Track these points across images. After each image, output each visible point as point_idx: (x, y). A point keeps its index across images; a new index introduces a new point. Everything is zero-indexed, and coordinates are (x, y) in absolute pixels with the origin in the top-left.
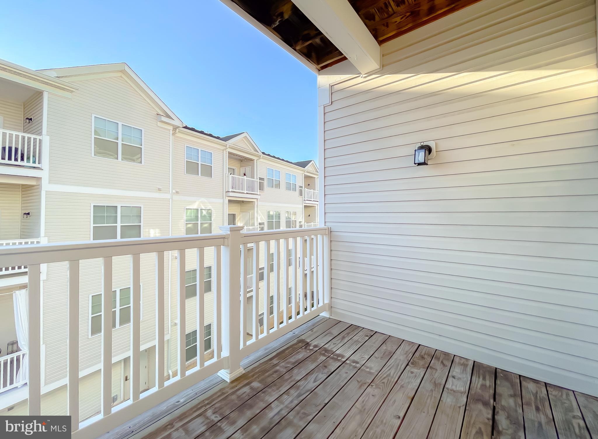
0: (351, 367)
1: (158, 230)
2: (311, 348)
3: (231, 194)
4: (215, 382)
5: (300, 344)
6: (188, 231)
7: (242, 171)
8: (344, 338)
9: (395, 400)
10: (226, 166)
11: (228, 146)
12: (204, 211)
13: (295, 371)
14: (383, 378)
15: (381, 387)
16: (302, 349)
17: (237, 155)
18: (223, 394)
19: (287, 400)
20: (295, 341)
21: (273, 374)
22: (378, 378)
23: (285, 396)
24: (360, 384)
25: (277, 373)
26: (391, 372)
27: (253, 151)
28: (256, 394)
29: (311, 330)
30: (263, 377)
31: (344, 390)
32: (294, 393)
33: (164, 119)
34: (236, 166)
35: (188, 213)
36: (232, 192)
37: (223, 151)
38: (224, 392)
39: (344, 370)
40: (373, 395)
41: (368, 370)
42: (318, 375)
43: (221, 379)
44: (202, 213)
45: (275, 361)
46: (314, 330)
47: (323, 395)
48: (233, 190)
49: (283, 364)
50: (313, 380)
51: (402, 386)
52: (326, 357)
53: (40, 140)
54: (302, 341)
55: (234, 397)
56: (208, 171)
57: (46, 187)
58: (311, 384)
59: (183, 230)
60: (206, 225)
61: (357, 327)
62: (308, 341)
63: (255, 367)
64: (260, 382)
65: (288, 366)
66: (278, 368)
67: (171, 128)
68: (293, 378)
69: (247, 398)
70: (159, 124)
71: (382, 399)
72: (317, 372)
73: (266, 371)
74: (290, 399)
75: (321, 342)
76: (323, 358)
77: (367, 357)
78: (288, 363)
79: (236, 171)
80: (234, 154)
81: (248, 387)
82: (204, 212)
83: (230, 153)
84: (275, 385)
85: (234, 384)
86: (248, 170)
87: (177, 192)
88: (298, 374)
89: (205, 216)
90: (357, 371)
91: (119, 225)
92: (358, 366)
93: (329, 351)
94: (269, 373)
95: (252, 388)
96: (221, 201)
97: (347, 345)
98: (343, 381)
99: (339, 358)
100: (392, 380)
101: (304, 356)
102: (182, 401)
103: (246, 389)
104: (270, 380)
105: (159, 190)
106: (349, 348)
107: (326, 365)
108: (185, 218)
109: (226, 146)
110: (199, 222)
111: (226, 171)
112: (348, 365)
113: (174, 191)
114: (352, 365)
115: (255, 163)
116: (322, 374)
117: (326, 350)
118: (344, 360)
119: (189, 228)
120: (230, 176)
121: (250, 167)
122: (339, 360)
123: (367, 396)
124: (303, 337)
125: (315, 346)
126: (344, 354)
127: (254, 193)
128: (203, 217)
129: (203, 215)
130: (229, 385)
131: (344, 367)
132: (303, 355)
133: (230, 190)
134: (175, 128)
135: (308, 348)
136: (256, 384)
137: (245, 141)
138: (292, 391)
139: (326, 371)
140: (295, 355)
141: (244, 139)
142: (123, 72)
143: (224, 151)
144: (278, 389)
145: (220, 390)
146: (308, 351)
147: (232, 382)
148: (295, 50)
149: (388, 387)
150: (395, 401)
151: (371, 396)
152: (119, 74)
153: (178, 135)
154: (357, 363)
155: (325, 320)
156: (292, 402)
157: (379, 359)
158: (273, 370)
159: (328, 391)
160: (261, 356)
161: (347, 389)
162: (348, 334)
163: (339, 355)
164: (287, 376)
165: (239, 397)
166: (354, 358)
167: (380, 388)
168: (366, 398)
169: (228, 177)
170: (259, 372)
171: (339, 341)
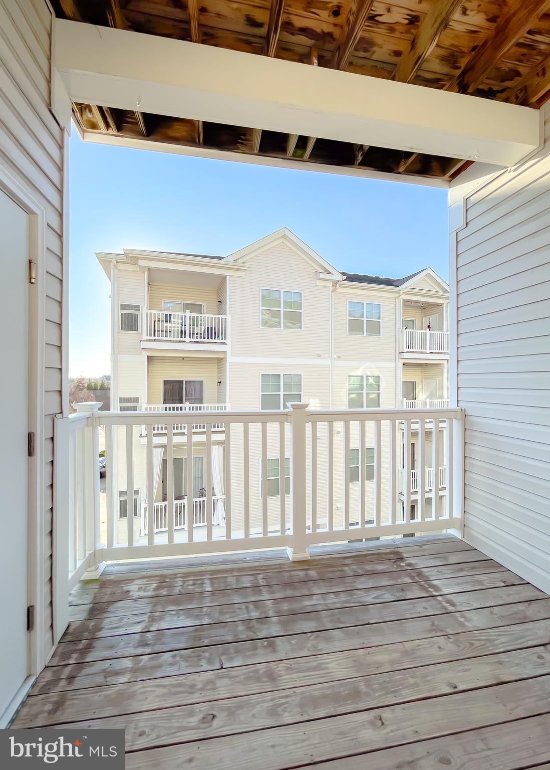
0: (439, 606)
1: (317, 400)
2: (402, 564)
3: (406, 355)
4: (280, 556)
5: (392, 555)
6: (352, 403)
7: (426, 321)
8: (462, 570)
9: (470, 669)
10: (400, 318)
11: (402, 292)
12: (370, 378)
13: (363, 579)
14: (476, 638)
15: (461, 645)
16: (390, 561)
17: (415, 302)
18: (281, 568)
19: (332, 599)
20: (388, 551)
21: (336, 572)
22: (468, 636)
23: (332, 596)
24: (435, 628)
25: (341, 573)
26: (499, 639)
27: (441, 293)
28: (306, 581)
29: (421, 546)
30: (324, 570)
31: (404, 623)
32: (343, 598)
33: (322, 276)
34: (415, 316)
35: (352, 381)
36: (408, 352)
37: (395, 299)
38: (282, 566)
39: (425, 604)
40: (440, 648)
41: (462, 620)
42: (385, 594)
43: (286, 555)
44: (367, 380)
45: (347, 561)
46: (424, 547)
47: (373, 615)
48: (409, 350)
49: (355, 567)
50: (375, 595)
51: (500, 663)
52: (413, 580)
53: (225, 319)
54: (398, 553)
55: (287, 574)
56: (375, 328)
57: (230, 359)
58: (369, 598)
59: (346, 401)
60: (372, 396)
61: (499, 565)
62: (405, 556)
63: (324, 559)
64: (318, 573)
65: (359, 571)
66: (346, 568)
67: (331, 284)
68: (354, 584)
69: (296, 580)
70: (318, 283)
71: (451, 658)
72: (386, 591)
73: (332, 566)
74: (336, 600)
75: (419, 563)
76: (408, 580)
77: (476, 606)
78: (361, 569)
79: (417, 323)
80: (412, 302)
81: (304, 572)
82: (371, 380)
83: (404, 301)
84: (330, 582)
85: (294, 565)
86: (434, 319)
87: (339, 357)
88: (362, 583)
89: (371, 384)
90: (444, 614)
91: (282, 393)
92: (451, 609)
93: (424, 576)
94: (333, 569)
95: (307, 575)
96: (392, 365)
97: (457, 580)
98: (412, 614)
99: (429, 589)
100: (491, 648)
101: (386, 569)
102: (248, 559)
103: (301, 573)
104: (329, 575)
105: (319, 355)
106: (458, 584)
107: (405, 588)
108: (347, 387)
109: (399, 293)
110: (364, 392)
111: (400, 325)
112: (436, 602)
113: (335, 356)
114: (442, 604)
115: (445, 307)
116: (392, 595)
117: (420, 574)
118: (435, 593)
119: (352, 398)
120: (405, 331)
121: (437, 315)
122: (428, 591)
123: (430, 644)
124: (401, 550)
125: (409, 565)
126: (442, 589)
127: (443, 351)
128: (370, 386)
129: (369, 383)
130: (290, 563)
131: (429, 601)
132: (386, 567)
133: (406, 350)
134: (335, 283)
135: (398, 563)
136: (313, 573)
137: (428, 280)
138: (342, 595)
139: (401, 594)
140: (376, 564)
141: (426, 279)
142: (284, 237)
143: (397, 300)
144: (330, 586)
145: (279, 564)
146: (395, 566)
147: (294, 562)
148: (399, 173)
149: (473, 652)
150: (469, 671)
151: (436, 646)
152: (282, 240)
153: (340, 290)
154: (453, 605)
155: (452, 540)
156: (335, 603)
157: (495, 616)
158: (340, 569)
159: (383, 614)
160: (337, 551)
161: (408, 624)
162: (473, 568)
163: (433, 586)
164: (347, 580)
165: (291, 576)
166: (456, 599)
167: (459, 646)
168: (426, 644)
169: (402, 332)
170: (324, 564)
171: (450, 571)
